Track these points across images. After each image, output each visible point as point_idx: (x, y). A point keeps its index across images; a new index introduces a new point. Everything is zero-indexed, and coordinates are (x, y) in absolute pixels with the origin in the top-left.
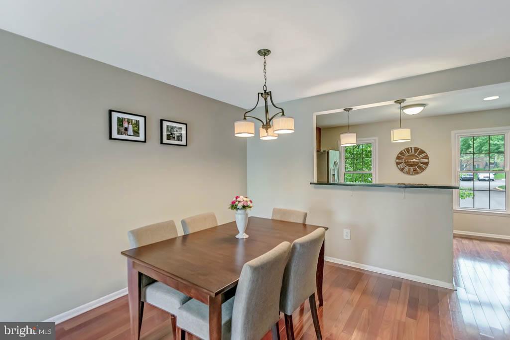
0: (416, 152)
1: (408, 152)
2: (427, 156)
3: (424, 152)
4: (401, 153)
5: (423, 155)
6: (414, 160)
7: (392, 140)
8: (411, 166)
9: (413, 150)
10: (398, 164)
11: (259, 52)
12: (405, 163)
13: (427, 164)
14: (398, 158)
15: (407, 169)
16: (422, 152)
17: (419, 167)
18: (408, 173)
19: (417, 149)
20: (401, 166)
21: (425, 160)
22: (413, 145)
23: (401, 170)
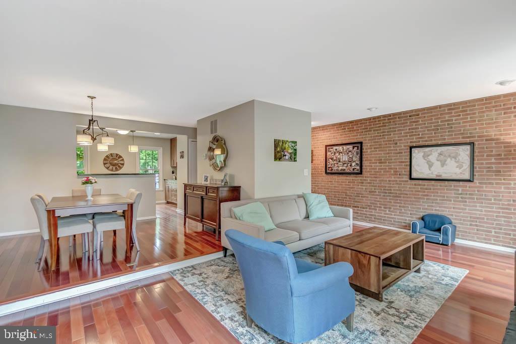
0: (116, 157)
1: (112, 157)
2: (123, 159)
3: (122, 157)
4: (107, 156)
5: (121, 159)
6: (116, 162)
7: (129, 150)
8: (114, 165)
9: (115, 155)
10: (105, 164)
11: (88, 97)
12: (110, 163)
13: (123, 164)
14: (105, 160)
15: (111, 167)
16: (120, 157)
17: (119, 166)
18: (112, 170)
19: (117, 155)
20: (107, 165)
21: (122, 162)
22: (114, 152)
23: (108, 168)
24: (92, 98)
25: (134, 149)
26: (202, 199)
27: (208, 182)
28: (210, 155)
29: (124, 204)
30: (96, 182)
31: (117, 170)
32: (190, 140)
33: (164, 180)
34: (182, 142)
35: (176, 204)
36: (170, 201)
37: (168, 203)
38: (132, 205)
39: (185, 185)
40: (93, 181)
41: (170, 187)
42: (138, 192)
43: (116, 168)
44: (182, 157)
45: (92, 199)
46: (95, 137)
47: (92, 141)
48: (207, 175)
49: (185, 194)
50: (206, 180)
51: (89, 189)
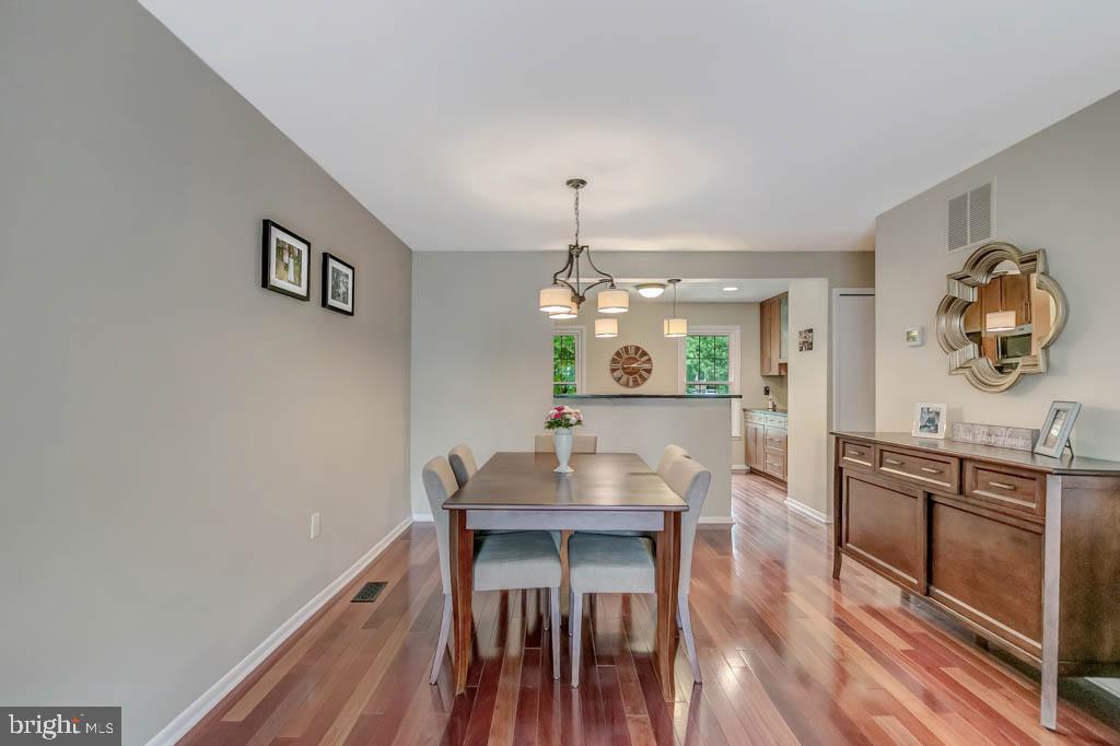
0: (636, 353)
1: (627, 353)
2: (650, 360)
3: (647, 354)
4: (618, 354)
5: (646, 358)
6: (634, 365)
7: (666, 332)
8: (630, 374)
9: (633, 350)
10: (613, 370)
11: (569, 182)
12: (624, 369)
13: (649, 371)
14: (614, 361)
15: (625, 378)
16: (644, 354)
17: (641, 375)
18: (627, 385)
19: (637, 349)
20: (618, 374)
21: (647, 366)
22: (632, 342)
23: (618, 380)
24: (578, 184)
25: (676, 328)
26: (931, 503)
27: (941, 435)
28: (949, 328)
29: (651, 510)
30: (579, 422)
31: (636, 384)
32: (836, 291)
33: (744, 410)
34: (809, 300)
35: (784, 483)
36: (760, 467)
37: (752, 472)
38: (677, 515)
39: (837, 439)
40: (573, 420)
41: (760, 432)
42: (696, 467)
43: (635, 381)
44: (807, 345)
45: (570, 470)
46: (581, 294)
47: (574, 305)
48: (934, 406)
49: (839, 471)
50: (931, 423)
51: (564, 441)
